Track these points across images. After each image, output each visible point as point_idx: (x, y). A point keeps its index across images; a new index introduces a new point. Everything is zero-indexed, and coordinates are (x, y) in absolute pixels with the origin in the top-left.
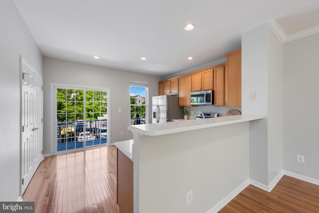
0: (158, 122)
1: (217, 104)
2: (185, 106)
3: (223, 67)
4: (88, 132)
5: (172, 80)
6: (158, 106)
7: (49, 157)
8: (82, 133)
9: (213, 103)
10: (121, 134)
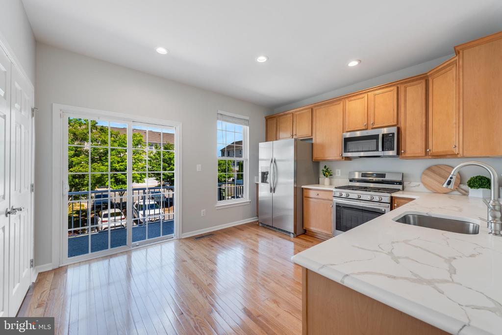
0: (273, 190)
1: (407, 155)
2: (324, 160)
3: (423, 81)
4: (118, 210)
5: (296, 112)
6: (274, 161)
7: (48, 272)
8: (106, 212)
9: (398, 153)
10: (202, 215)
